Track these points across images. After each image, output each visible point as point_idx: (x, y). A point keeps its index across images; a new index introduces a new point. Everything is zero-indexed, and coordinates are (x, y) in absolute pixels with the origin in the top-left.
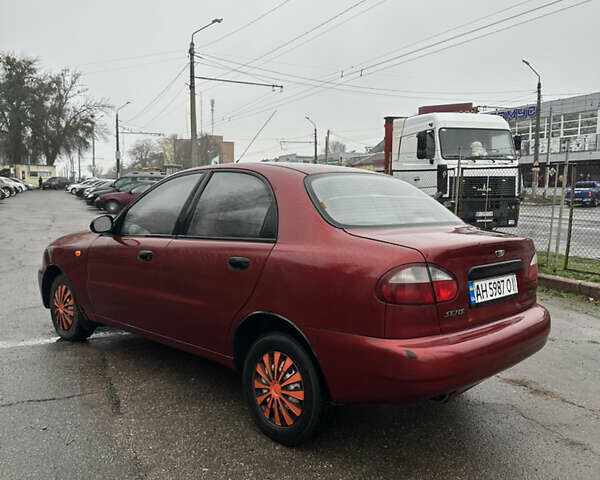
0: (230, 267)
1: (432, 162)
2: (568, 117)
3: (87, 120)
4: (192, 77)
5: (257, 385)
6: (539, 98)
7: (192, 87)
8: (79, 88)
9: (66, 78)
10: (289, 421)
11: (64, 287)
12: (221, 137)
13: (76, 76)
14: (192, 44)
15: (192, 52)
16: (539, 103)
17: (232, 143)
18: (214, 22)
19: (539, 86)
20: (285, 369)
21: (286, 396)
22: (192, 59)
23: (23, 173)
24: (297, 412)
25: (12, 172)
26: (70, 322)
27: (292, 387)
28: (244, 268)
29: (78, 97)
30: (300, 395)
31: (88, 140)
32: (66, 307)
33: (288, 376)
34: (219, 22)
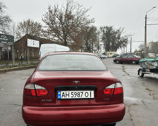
3: (126, 39)
4: (146, 25)
7: (146, 28)
8: (124, 32)
9: (121, 29)
13: (123, 29)
14: (146, 15)
15: (146, 18)
18: (153, 8)
22: (146, 20)
23: (108, 53)
25: (106, 53)
29: (124, 34)
31: (126, 44)
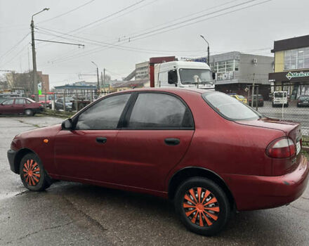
0: (166, 145)
1: (176, 86)
2: (220, 63)
4: (33, 39)
5: (185, 206)
6: (209, 54)
7: (33, 45)
10: (210, 223)
11: (32, 161)
12: (41, 72)
14: (32, 21)
15: (32, 26)
16: (209, 57)
17: (48, 76)
18: (44, 10)
19: (208, 48)
20: (206, 196)
21: (207, 210)
22: (32, 29)
24: (215, 218)
26: (38, 181)
27: (211, 206)
28: (177, 144)
30: (217, 209)
32: (35, 173)
33: (208, 200)
34: (47, 9)
